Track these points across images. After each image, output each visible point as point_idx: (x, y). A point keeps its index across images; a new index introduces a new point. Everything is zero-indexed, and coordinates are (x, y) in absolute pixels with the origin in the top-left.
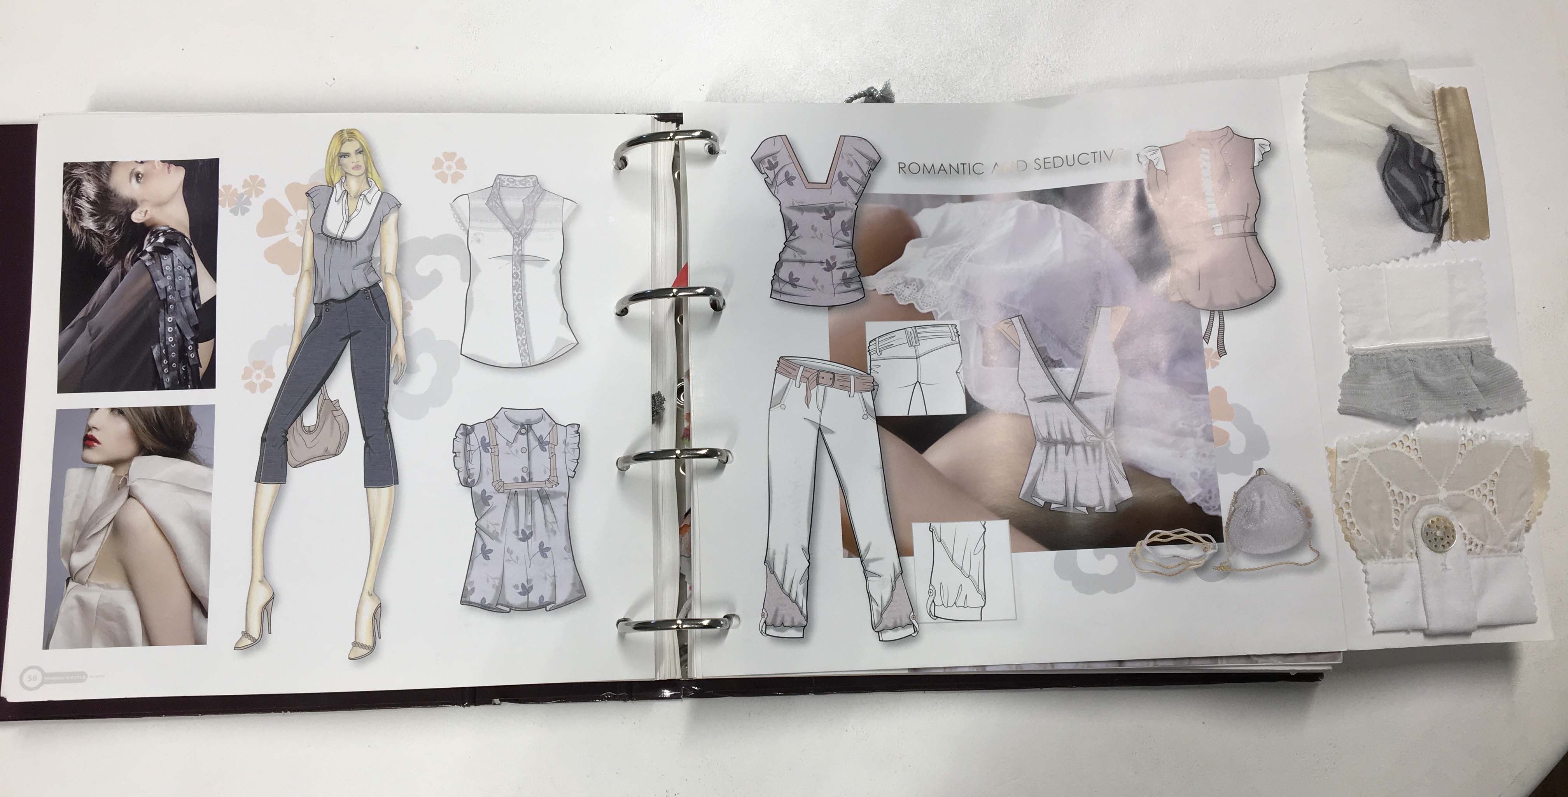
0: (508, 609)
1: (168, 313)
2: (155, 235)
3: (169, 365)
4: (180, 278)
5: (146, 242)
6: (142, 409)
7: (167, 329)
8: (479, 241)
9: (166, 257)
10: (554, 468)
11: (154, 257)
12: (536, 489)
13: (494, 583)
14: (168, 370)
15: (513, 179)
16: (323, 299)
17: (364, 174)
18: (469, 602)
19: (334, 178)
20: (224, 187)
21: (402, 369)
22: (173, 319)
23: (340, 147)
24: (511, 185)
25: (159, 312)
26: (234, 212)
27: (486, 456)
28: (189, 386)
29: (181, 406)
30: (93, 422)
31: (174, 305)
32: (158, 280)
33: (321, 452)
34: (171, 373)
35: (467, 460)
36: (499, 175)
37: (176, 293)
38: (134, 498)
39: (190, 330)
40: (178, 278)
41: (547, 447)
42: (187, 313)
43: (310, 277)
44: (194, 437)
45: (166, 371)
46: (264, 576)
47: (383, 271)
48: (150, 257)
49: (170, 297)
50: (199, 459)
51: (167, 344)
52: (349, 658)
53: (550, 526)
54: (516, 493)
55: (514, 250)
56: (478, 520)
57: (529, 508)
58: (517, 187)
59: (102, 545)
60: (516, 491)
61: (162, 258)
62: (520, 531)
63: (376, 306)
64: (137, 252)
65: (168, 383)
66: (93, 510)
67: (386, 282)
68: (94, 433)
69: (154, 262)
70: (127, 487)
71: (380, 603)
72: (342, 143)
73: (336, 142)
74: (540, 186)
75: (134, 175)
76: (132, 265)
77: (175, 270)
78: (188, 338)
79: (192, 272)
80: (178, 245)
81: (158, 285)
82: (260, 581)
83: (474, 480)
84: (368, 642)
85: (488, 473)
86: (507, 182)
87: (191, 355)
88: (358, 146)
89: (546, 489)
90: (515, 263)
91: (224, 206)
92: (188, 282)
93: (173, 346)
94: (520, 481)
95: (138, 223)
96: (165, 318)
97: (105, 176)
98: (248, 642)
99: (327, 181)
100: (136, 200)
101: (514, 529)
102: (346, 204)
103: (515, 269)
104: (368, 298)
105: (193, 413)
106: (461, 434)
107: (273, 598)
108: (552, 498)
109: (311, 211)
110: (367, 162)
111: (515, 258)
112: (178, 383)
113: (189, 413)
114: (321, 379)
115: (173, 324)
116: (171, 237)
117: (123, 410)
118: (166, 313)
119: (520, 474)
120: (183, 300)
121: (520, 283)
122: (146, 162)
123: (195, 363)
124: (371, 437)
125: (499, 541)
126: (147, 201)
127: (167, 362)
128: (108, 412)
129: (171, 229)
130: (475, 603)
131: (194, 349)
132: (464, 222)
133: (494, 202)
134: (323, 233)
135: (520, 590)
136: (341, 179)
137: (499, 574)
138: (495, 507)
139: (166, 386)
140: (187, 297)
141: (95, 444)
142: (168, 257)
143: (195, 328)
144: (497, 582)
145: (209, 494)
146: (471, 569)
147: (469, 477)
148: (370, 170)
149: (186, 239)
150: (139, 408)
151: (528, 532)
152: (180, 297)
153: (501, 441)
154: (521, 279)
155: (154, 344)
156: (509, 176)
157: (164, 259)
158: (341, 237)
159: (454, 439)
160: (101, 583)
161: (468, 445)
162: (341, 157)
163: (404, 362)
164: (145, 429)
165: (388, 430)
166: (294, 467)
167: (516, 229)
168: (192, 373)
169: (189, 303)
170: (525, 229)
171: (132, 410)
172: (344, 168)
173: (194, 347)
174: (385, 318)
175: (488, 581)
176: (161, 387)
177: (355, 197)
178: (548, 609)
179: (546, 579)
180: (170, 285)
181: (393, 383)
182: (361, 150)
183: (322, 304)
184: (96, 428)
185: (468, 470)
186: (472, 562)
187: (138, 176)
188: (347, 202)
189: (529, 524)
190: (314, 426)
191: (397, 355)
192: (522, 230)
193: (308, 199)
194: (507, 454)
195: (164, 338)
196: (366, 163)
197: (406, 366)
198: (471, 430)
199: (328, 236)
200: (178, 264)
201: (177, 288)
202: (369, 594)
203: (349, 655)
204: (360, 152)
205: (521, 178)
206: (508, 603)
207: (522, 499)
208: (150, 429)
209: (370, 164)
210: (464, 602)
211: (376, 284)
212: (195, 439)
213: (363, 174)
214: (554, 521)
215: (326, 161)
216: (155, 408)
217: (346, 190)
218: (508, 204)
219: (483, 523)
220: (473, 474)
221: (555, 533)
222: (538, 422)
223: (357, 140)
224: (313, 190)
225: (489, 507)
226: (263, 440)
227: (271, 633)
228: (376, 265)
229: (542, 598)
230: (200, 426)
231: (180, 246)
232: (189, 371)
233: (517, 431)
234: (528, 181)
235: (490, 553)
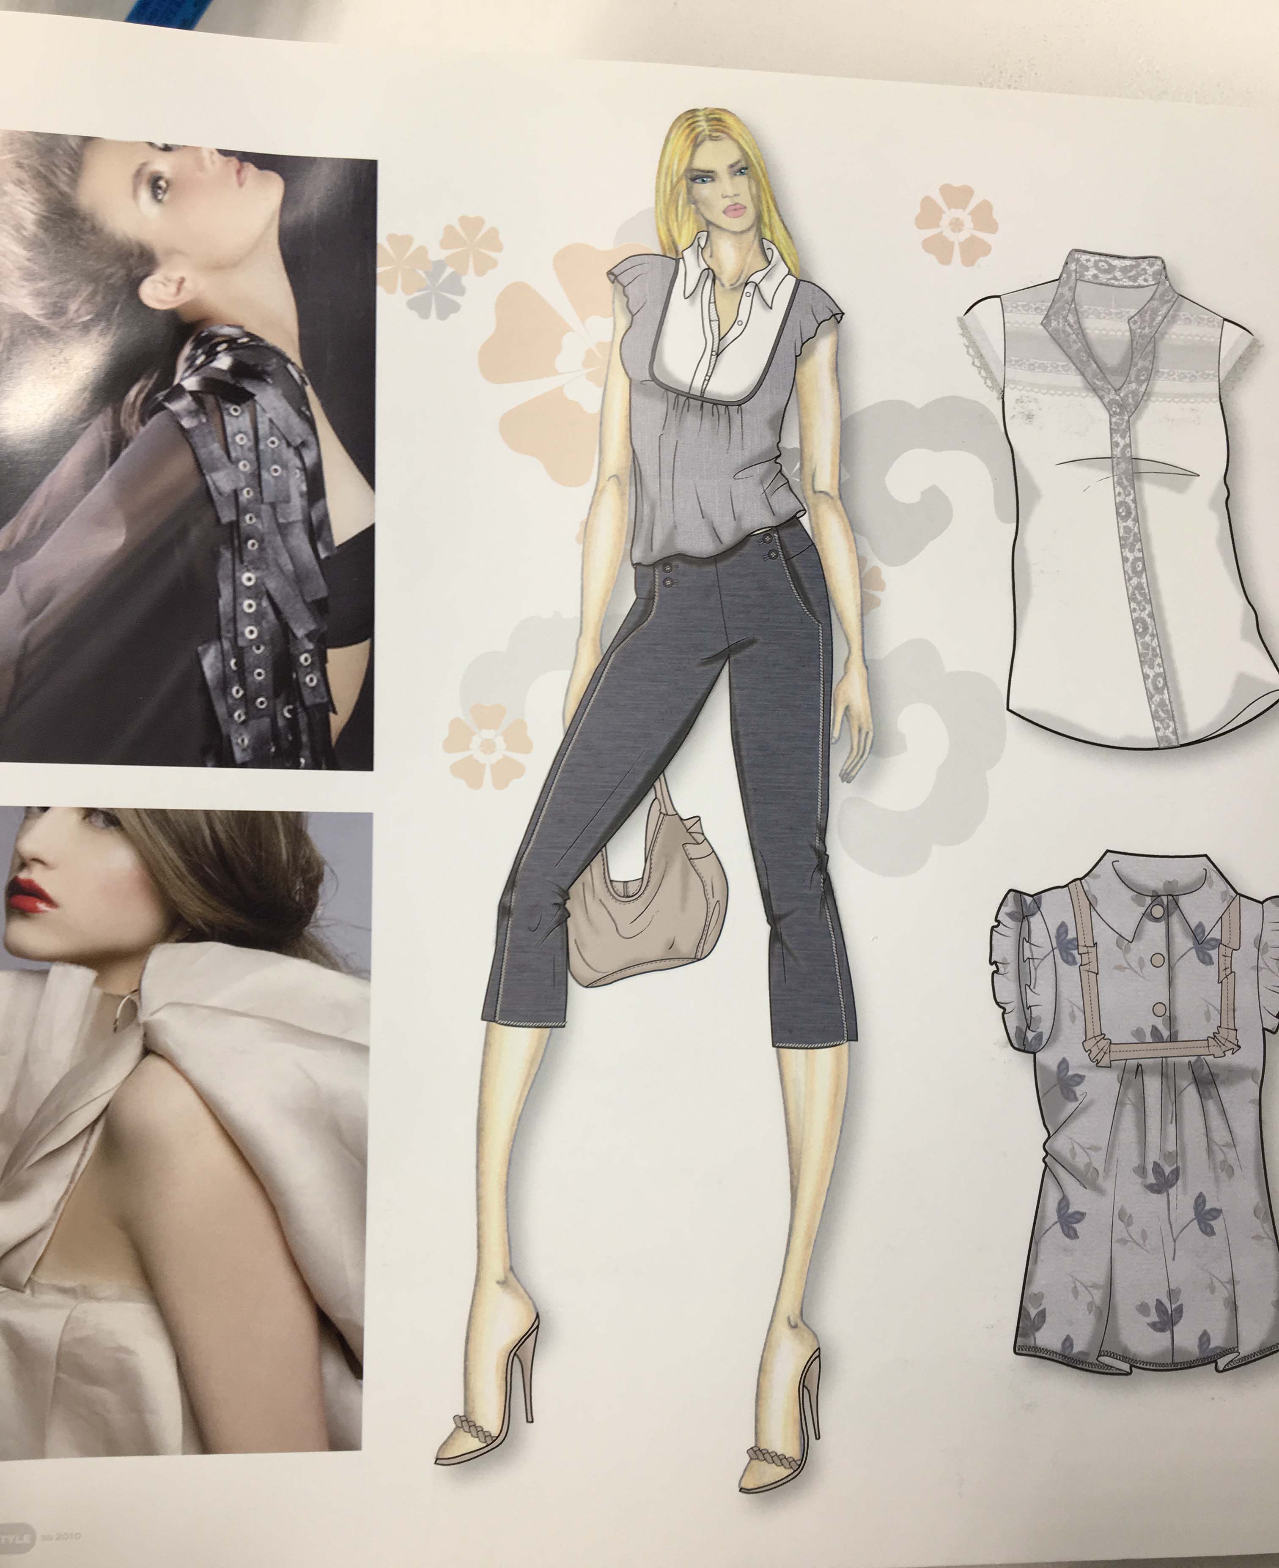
0: (1126, 1367)
1: (242, 562)
2: (207, 346)
3: (247, 701)
4: (276, 470)
5: (181, 365)
6: (170, 815)
7: (241, 604)
8: (1030, 417)
9: (236, 410)
10: (1228, 1007)
11: (204, 408)
12: (1186, 1059)
13: (1090, 1300)
14: (246, 714)
15: (1110, 265)
16: (657, 553)
17: (754, 229)
18: (1036, 1348)
19: (680, 235)
20: (391, 238)
21: (862, 745)
22: (257, 579)
23: (689, 154)
24: (1103, 278)
25: (216, 557)
26: (420, 307)
27: (1070, 974)
28: (303, 761)
29: (283, 814)
30: (30, 845)
31: (261, 541)
32: (215, 469)
33: (656, 950)
34: (252, 723)
35: (1024, 984)
36: (1077, 251)
37: (265, 509)
38: (161, 1056)
39: (306, 615)
40: (268, 470)
41: (1214, 953)
42: (294, 566)
43: (622, 494)
44: (317, 896)
45: (239, 716)
46: (512, 1269)
47: (809, 487)
48: (193, 406)
49: (247, 517)
50: (333, 955)
51: (241, 643)
52: (741, 1490)
53: (1220, 1157)
54: (1139, 1070)
55: (1114, 445)
56: (1049, 1137)
57: (1171, 1108)
58: (1116, 283)
59: (71, 1182)
60: (1139, 1066)
61: (225, 413)
62: (1150, 1167)
63: (795, 577)
64: (156, 389)
65: (244, 750)
66: (48, 1089)
67: (817, 516)
68: (37, 876)
69: (204, 420)
70: (138, 1025)
71: (819, 1349)
72: (696, 144)
73: (680, 142)
74: (1170, 285)
75: (145, 178)
76: (143, 422)
77: (262, 447)
78: (300, 633)
79: (309, 458)
80: (269, 380)
81: (214, 483)
82: (498, 1282)
83: (1042, 1033)
84: (792, 1450)
85: (1073, 1018)
86: (1093, 271)
87: (308, 679)
88: (734, 156)
89: (1209, 1059)
90: (1120, 478)
91: (391, 290)
92: (297, 484)
93: (258, 652)
94: (1149, 1039)
95: (159, 311)
96: (234, 574)
97: (64, 173)
98: (473, 1443)
99: (661, 243)
100: (152, 249)
101: (1135, 1161)
102: (712, 306)
103: (1119, 494)
104: (773, 555)
105: (312, 831)
106: (1010, 915)
107: (538, 1327)
108: (1223, 1082)
109: (623, 322)
110: (759, 197)
111: (1118, 464)
112: (273, 750)
113: (301, 831)
114: (653, 761)
115: (258, 592)
116: (249, 358)
117: (118, 815)
118: (237, 561)
119: (1148, 1022)
120: (283, 529)
121: (1136, 530)
122: (179, 148)
123: (318, 700)
124: (785, 916)
125: (1100, 1191)
126: (180, 253)
127: (241, 693)
128: (75, 818)
129: (248, 335)
130: (1047, 1351)
131: (318, 665)
132: (993, 366)
133: (1061, 321)
134: (654, 378)
135: (1154, 1317)
136: (697, 238)
137: (1100, 1277)
138: (1091, 1103)
139: (239, 755)
140: (294, 522)
141: (42, 906)
142: (243, 412)
143: (319, 608)
144: (1098, 1296)
145: (362, 1049)
146: (1036, 1262)
147: (1028, 1027)
148: (766, 219)
149: (289, 366)
150: (163, 812)
151: (1168, 1170)
152: (276, 520)
153: (1105, 938)
154: (1136, 520)
155: (207, 641)
156: (1100, 254)
157: (230, 414)
158: (703, 391)
159: (993, 928)
160: (68, 1284)
161: (1026, 945)
162: (693, 180)
163: (867, 725)
164: (183, 869)
165: (830, 901)
166: (587, 987)
167: (1113, 392)
168: (310, 725)
169: (300, 540)
170: (1134, 393)
171: (144, 816)
172: (703, 209)
173: (316, 658)
174: (816, 609)
175: (1075, 1292)
176: (225, 760)
177: (734, 288)
178: (1221, 1366)
179: (1213, 1290)
180: (247, 486)
181: (839, 779)
182: (743, 164)
183: (654, 565)
184: (42, 862)
185: (1025, 1008)
186: (1037, 1244)
187: (156, 184)
188: (713, 301)
189: (1171, 1147)
190: (638, 883)
191: (847, 708)
192: (1127, 395)
193: (615, 289)
194: (1119, 968)
195: (231, 627)
196: (757, 201)
197: (871, 735)
198: (1034, 906)
199: (667, 389)
200: (268, 432)
201: (268, 496)
202: (790, 1323)
203: (740, 1482)
204: (741, 169)
205: (1128, 263)
206: (1126, 1349)
207: (1153, 1085)
208: (195, 869)
209: (767, 202)
210: (1022, 1347)
211: (794, 521)
212: (320, 902)
213: (749, 229)
214: (1230, 1141)
215: (657, 191)
216: (207, 813)
217: (709, 269)
218: (1094, 326)
219: (1061, 1144)
220: (1039, 1019)
221: (1230, 1172)
222: (1191, 889)
223: (731, 137)
224: (627, 264)
225: (1077, 1103)
226: (504, 911)
227: (532, 1422)
228: (791, 471)
229: (1204, 1338)
230: (334, 868)
231: (274, 385)
232: (303, 721)
233: (1143, 910)
234: (1144, 269)
235: (1078, 1221)
